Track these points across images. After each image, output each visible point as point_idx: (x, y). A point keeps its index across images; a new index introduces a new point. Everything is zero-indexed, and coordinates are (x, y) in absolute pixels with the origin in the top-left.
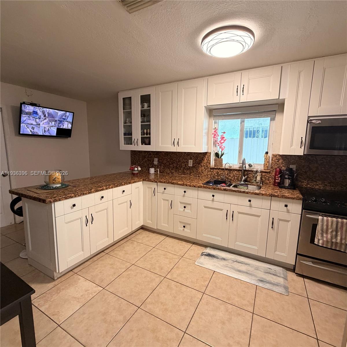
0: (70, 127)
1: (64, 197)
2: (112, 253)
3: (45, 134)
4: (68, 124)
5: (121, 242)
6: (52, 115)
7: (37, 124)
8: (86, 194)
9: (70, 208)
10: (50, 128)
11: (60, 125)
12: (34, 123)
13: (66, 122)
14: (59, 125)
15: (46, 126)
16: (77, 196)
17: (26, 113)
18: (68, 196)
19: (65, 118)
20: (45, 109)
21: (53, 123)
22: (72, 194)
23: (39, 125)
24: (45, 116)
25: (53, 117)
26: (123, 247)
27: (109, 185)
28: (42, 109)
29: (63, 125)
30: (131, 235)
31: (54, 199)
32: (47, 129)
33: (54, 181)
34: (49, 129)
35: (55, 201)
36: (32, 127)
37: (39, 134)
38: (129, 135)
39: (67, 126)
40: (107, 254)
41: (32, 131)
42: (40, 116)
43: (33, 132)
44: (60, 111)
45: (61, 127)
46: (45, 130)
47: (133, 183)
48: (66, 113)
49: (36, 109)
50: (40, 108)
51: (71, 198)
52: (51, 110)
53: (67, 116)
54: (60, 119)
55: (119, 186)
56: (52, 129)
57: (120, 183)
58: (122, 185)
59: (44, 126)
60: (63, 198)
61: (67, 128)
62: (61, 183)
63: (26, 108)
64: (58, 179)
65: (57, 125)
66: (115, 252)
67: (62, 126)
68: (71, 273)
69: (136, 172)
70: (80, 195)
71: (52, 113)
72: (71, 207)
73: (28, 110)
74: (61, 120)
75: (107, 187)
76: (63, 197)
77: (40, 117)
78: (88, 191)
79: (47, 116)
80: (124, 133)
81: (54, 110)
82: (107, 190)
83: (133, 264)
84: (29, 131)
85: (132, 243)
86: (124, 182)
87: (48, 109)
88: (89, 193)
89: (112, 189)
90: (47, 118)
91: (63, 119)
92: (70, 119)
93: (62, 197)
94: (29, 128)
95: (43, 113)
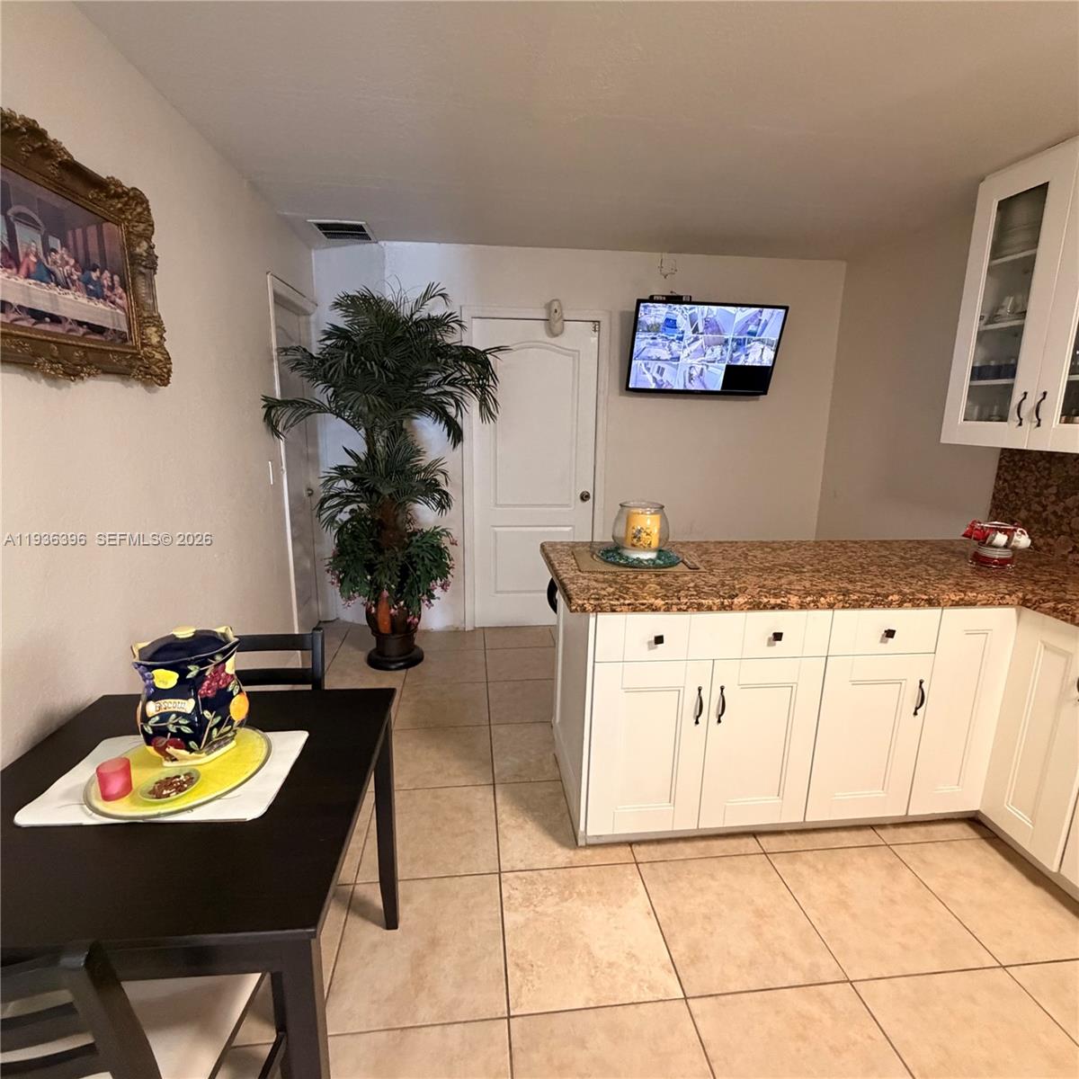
0: (767, 358)
1: (629, 605)
2: (781, 864)
3: (690, 387)
4: (763, 350)
5: (844, 834)
6: (718, 326)
7: (672, 359)
8: (710, 609)
9: (646, 646)
10: (705, 367)
11: (739, 353)
12: (665, 355)
13: (757, 343)
14: (735, 355)
15: (695, 362)
16: (674, 608)
17: (648, 326)
18: (643, 604)
19: (755, 329)
20: (698, 309)
21: (718, 349)
22: (656, 598)
23: (678, 359)
24: (696, 330)
25: (719, 332)
26: (843, 865)
27: (822, 593)
28: (691, 309)
29: (747, 355)
30: (903, 830)
31: (597, 602)
32: (699, 370)
33: (635, 540)
34: (702, 369)
35: (599, 609)
36: (659, 367)
37: (675, 388)
38: (998, 377)
39: (758, 355)
40: (765, 853)
41: (658, 378)
42: (683, 332)
43: (661, 383)
44: (744, 309)
45: (738, 360)
46: (691, 375)
47: (956, 604)
48: (761, 312)
49: (674, 312)
50: (686, 308)
51: (653, 610)
52: (714, 308)
53: (763, 322)
54: (740, 334)
55: (871, 607)
56: (710, 369)
57: (878, 595)
58: (889, 605)
59: (689, 361)
60: (624, 604)
61: (759, 365)
62: (660, 551)
63: (650, 311)
64: (648, 534)
65: (727, 355)
66: (799, 867)
67: (743, 357)
68: (624, 852)
69: (997, 554)
70: (685, 607)
71: (718, 319)
72: (649, 643)
73: (652, 319)
74: (742, 337)
75: (809, 599)
76: (627, 602)
77: (681, 335)
78: (717, 601)
79: (701, 329)
80: (973, 368)
81: (723, 307)
82: (804, 613)
83: (851, 982)
84: (651, 380)
85: (891, 866)
86: (900, 592)
87: (706, 307)
88: (723, 608)
89: (830, 612)
90: (700, 336)
91: (749, 333)
92: (772, 333)
93: (622, 601)
94: (651, 371)
95: (693, 321)
